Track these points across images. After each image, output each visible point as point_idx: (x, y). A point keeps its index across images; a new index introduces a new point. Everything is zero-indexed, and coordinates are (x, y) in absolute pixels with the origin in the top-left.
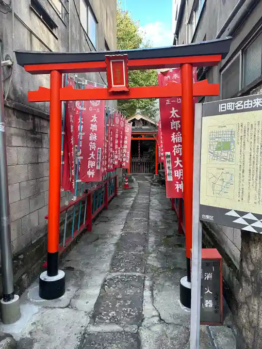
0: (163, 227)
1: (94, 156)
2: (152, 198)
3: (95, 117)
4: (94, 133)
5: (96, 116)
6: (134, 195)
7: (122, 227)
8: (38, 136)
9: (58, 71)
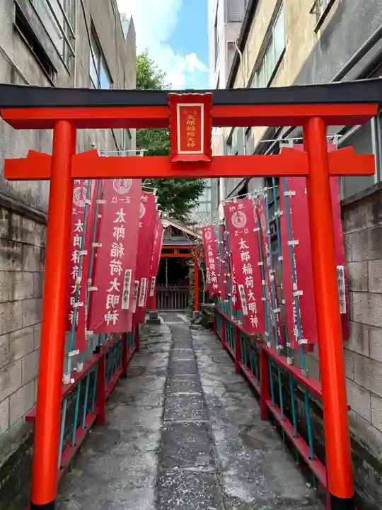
0: (232, 409)
1: (118, 286)
2: (199, 353)
3: (121, 214)
4: (118, 243)
5: (124, 212)
6: (167, 347)
7: (159, 412)
8: (16, 249)
9: (70, 121)
